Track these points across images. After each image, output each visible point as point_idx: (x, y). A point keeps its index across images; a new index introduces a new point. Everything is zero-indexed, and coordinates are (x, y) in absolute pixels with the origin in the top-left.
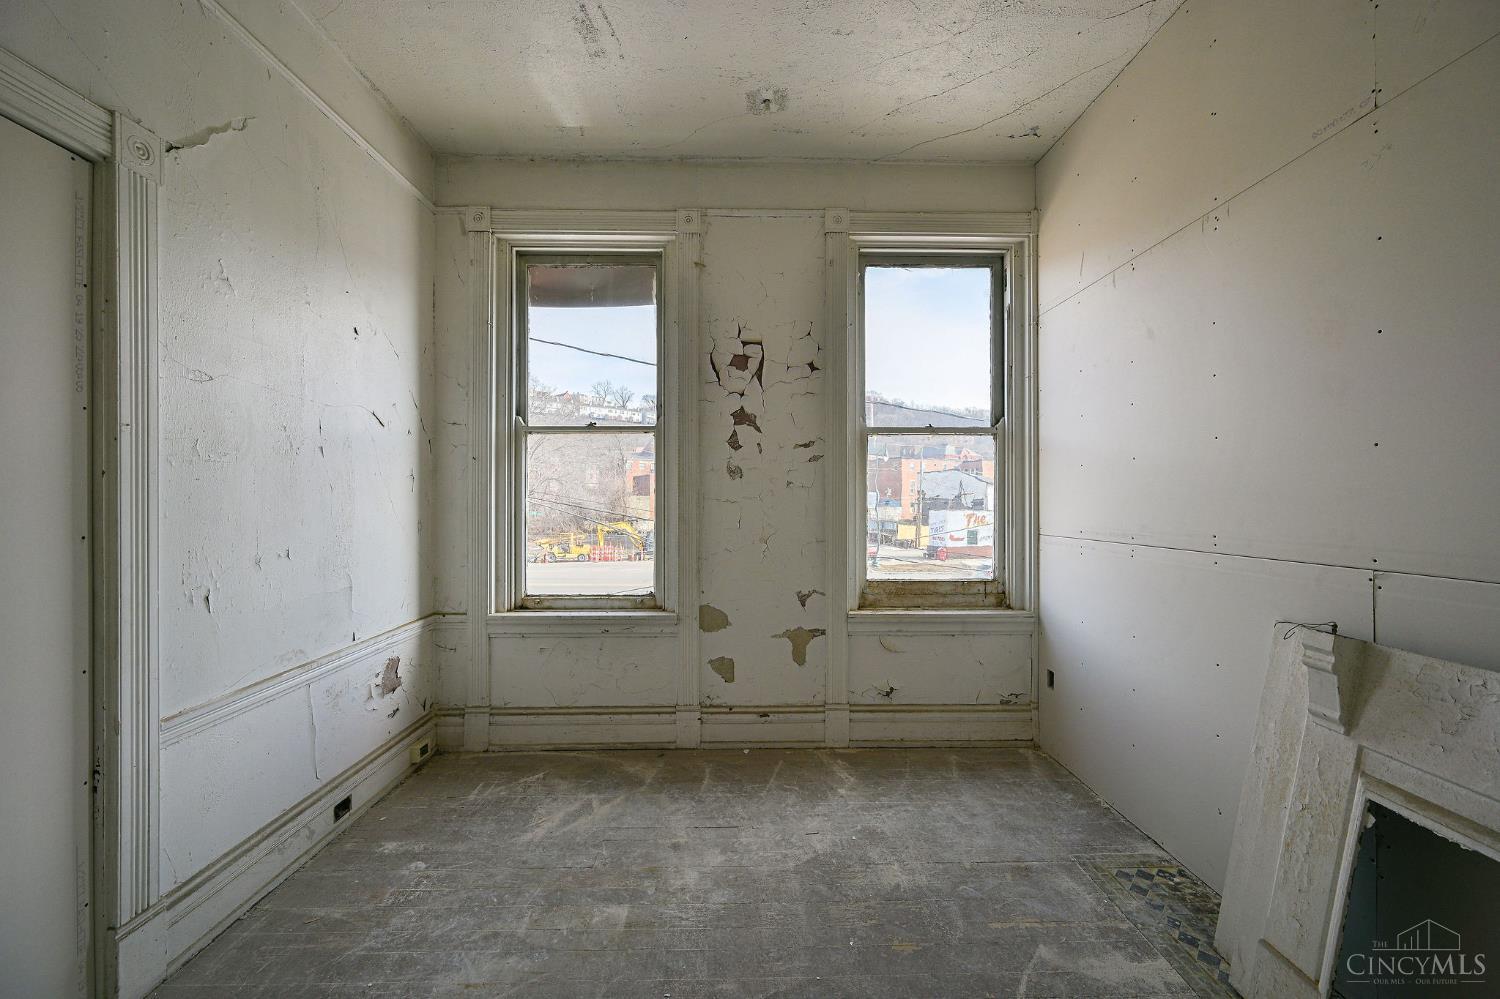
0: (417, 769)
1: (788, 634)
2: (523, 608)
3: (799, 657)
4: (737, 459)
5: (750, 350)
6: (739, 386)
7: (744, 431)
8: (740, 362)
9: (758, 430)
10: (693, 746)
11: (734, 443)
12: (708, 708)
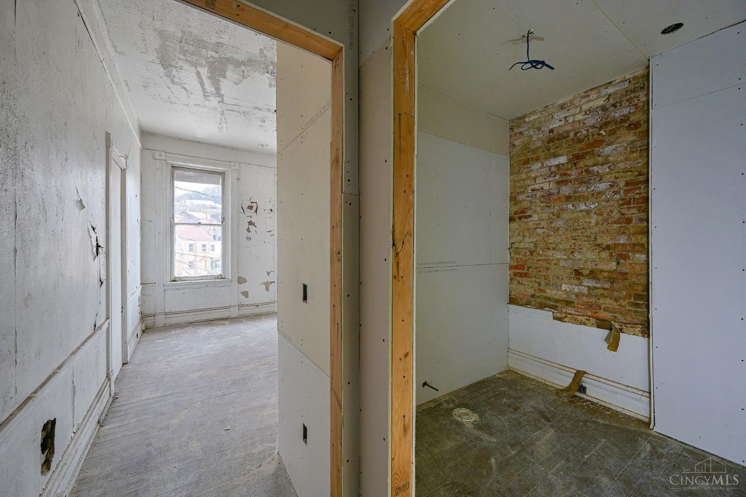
0: (143, 332)
1: (265, 283)
2: (174, 281)
3: (267, 289)
4: (249, 235)
5: (253, 205)
6: (250, 214)
7: (251, 227)
8: (250, 208)
9: (256, 227)
10: (236, 317)
11: (248, 230)
12: (241, 306)
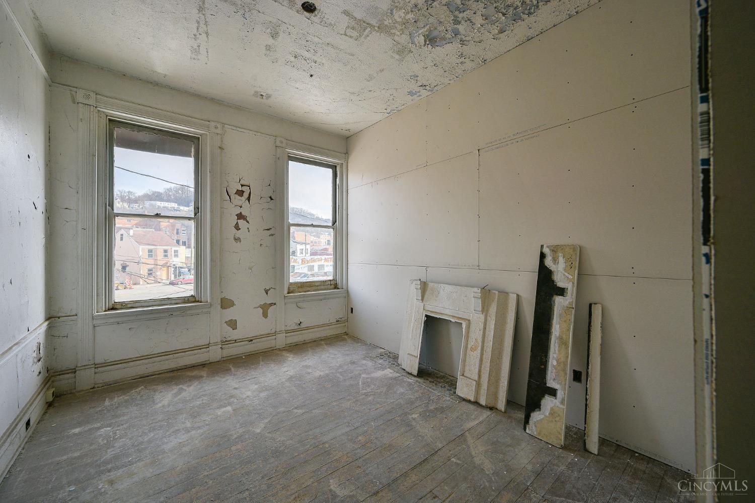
1: (261, 306)
2: (113, 309)
3: (265, 315)
4: (238, 234)
5: (244, 188)
6: (240, 203)
7: (241, 222)
8: (240, 193)
9: (248, 222)
10: (218, 360)
11: (237, 227)
12: (225, 342)
